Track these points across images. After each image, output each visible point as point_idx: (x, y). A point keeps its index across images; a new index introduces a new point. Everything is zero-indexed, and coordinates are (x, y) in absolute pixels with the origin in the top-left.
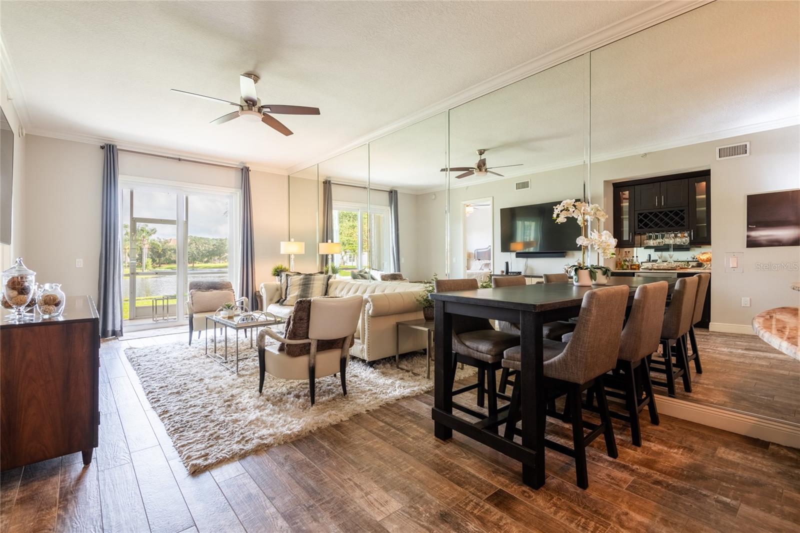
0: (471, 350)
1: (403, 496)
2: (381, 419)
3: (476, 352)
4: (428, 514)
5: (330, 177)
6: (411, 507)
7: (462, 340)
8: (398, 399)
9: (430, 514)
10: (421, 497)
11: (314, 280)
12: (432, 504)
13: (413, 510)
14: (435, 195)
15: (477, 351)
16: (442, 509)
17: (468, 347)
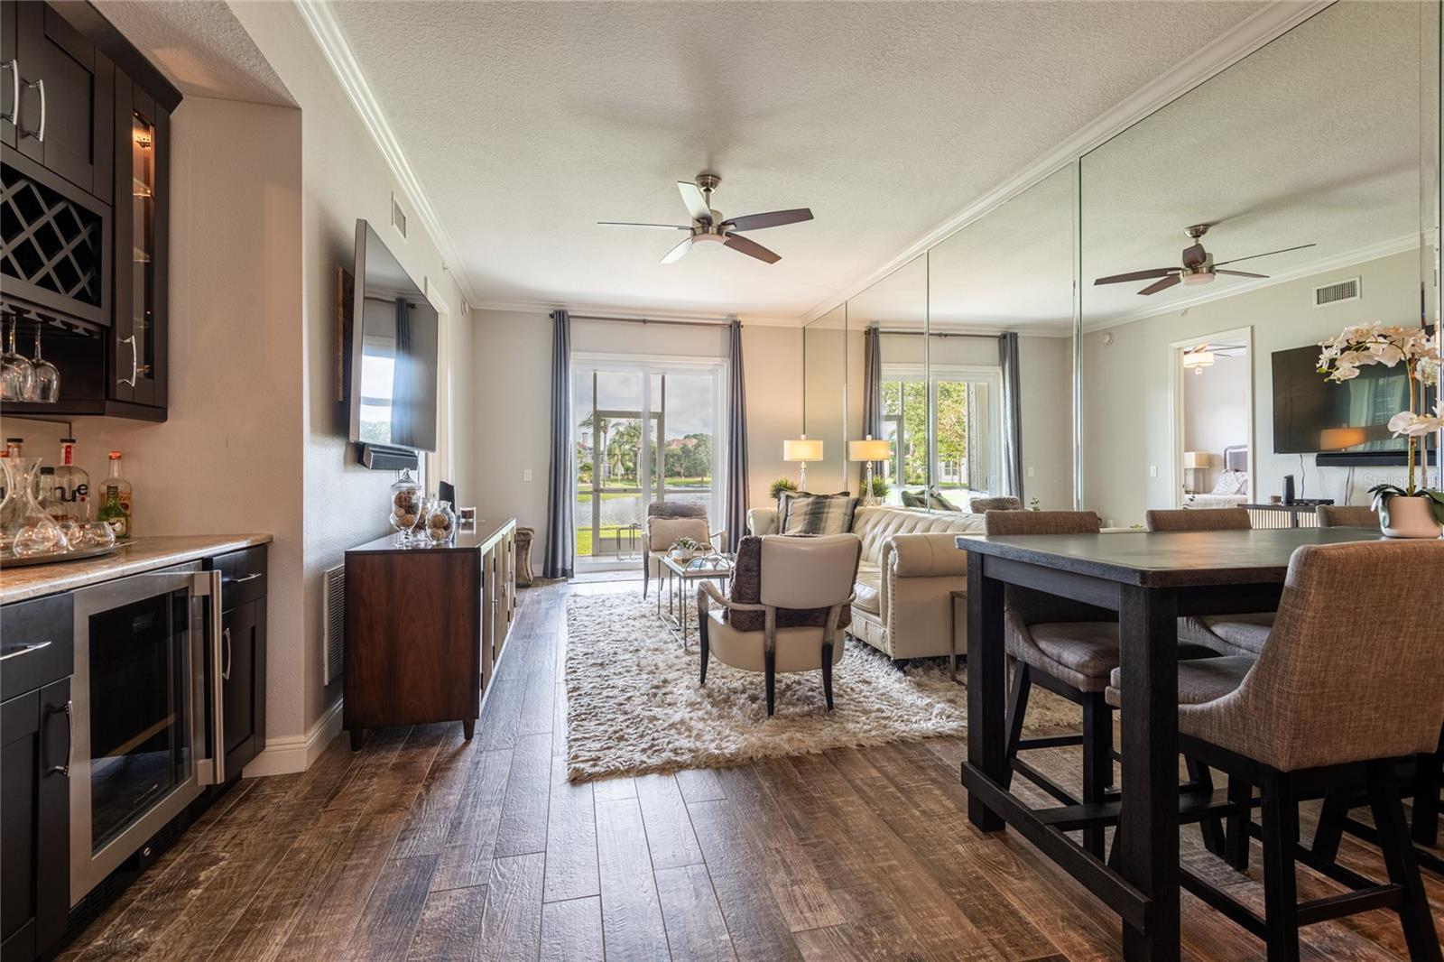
0: (1047, 660)
1: (854, 906)
2: (878, 765)
3: (1055, 664)
4: (884, 951)
5: (877, 322)
6: (860, 928)
7: (1034, 637)
8: (928, 737)
9: (890, 952)
10: (887, 918)
11: (829, 507)
12: (901, 937)
13: (861, 934)
14: (1110, 334)
15: (1060, 663)
16: (916, 950)
17: (1042, 652)
